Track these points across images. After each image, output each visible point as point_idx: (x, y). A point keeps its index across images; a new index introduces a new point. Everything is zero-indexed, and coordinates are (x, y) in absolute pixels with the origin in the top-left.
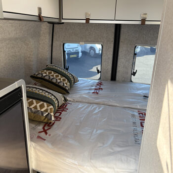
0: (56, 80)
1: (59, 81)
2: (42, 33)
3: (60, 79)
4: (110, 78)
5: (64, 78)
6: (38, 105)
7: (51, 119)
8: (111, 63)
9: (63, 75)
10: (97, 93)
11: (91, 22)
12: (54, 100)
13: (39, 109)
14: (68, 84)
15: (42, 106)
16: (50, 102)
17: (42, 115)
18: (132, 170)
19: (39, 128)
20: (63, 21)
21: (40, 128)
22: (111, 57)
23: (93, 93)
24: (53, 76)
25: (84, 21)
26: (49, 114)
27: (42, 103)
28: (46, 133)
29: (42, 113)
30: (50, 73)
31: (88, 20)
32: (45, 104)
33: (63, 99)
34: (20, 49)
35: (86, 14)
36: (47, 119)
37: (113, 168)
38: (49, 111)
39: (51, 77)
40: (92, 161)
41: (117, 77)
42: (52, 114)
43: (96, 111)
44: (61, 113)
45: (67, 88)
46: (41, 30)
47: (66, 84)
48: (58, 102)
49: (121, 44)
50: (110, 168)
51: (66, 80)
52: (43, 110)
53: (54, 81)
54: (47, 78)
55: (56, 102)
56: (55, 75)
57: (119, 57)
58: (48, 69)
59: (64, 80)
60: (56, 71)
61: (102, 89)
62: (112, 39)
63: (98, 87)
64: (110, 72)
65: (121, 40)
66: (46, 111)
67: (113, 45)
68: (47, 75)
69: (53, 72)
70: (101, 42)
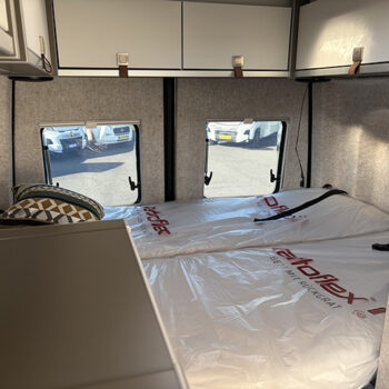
0: (69, 218)
3: (77, 216)
9: (80, 205)
10: (169, 233)
20: (61, 73)
24: (56, 209)
25: (115, 73)
35: (118, 56)
39: (54, 215)
51: (91, 213)
54: (43, 218)
56: (60, 207)
59: (87, 217)
62: (160, 112)
67: (162, 124)
68: (41, 211)
69: (52, 201)
70: (136, 119)
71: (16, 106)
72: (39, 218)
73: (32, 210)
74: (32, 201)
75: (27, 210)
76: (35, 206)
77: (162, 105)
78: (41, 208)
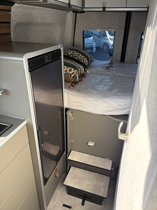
0: (78, 57)
1: (80, 58)
2: (67, 21)
3: (81, 57)
4: (119, 60)
5: (84, 56)
6: (68, 69)
7: (76, 78)
8: (122, 47)
9: (83, 54)
10: (109, 69)
11: (107, 9)
12: (78, 68)
13: (68, 72)
14: (87, 61)
15: (70, 70)
16: (75, 68)
17: (71, 76)
18: (127, 103)
19: (68, 84)
20: (85, 10)
21: (70, 84)
22: (122, 41)
23: (105, 68)
24: (76, 54)
25: (101, 10)
26: (75, 75)
27: (70, 68)
28: (74, 87)
29: (71, 75)
30: (73, 52)
31: (104, 8)
32: (72, 69)
33: (84, 70)
34: (52, 34)
35: (103, 3)
36: (73, 79)
37: (117, 102)
38: (75, 73)
39: (75, 56)
40: (103, 99)
41: (126, 59)
42: (77, 75)
43: (107, 78)
44: (82, 79)
45: (86, 64)
46: (67, 19)
47: (86, 61)
48: (80, 70)
49: (130, 30)
50: (114, 102)
51: (85, 58)
52: (71, 73)
53: (77, 58)
54: (71, 56)
55: (79, 69)
56: (77, 54)
57: (128, 42)
58: (71, 50)
59: (84, 58)
60: (78, 51)
61: (113, 67)
62: (124, 26)
63: (110, 65)
64: (120, 55)
65: (130, 27)
66: (73, 73)
67: (123, 31)
68: (71, 54)
69: (75, 52)
70: (114, 29)
71: (76, 23)
72: (70, 56)
73: (69, 53)
74: (70, 51)
75: (68, 53)
76: (70, 52)
77: (124, 24)
78: (72, 53)
